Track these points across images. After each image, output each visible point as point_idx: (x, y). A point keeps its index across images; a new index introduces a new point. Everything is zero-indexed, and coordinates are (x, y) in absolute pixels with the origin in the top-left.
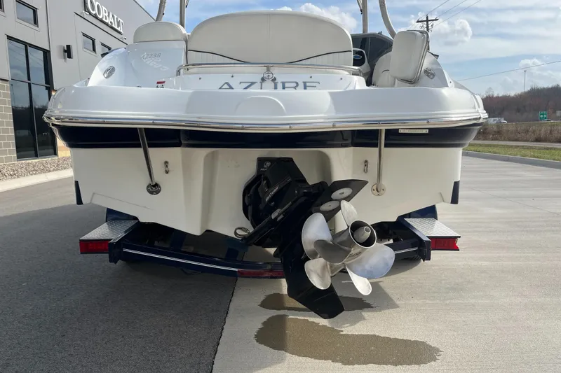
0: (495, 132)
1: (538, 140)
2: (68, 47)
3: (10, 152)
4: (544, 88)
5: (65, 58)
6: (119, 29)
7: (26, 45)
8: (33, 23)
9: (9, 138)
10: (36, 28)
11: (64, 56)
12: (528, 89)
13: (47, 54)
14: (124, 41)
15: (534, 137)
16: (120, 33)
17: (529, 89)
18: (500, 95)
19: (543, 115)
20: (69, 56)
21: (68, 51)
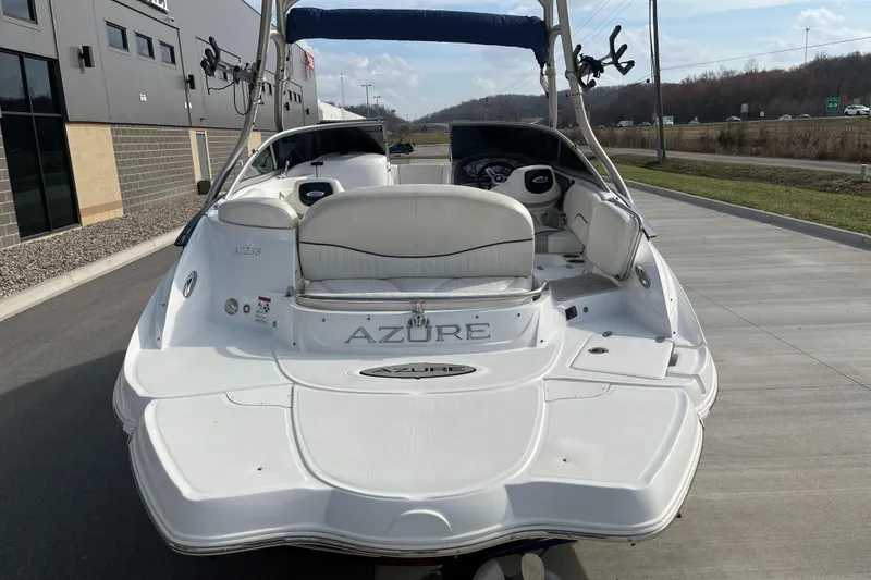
0: (756, 141)
1: (822, 157)
2: (86, 49)
3: (10, 229)
4: (836, 58)
5: (81, 66)
6: (162, 6)
7: (21, 56)
8: (29, 18)
9: (6, 208)
10: (34, 26)
11: (80, 62)
12: (811, 59)
13: (53, 65)
14: (171, 23)
15: (816, 151)
16: (163, 11)
17: (813, 59)
18: (768, 69)
19: (834, 103)
20: (89, 64)
21: (85, 56)
